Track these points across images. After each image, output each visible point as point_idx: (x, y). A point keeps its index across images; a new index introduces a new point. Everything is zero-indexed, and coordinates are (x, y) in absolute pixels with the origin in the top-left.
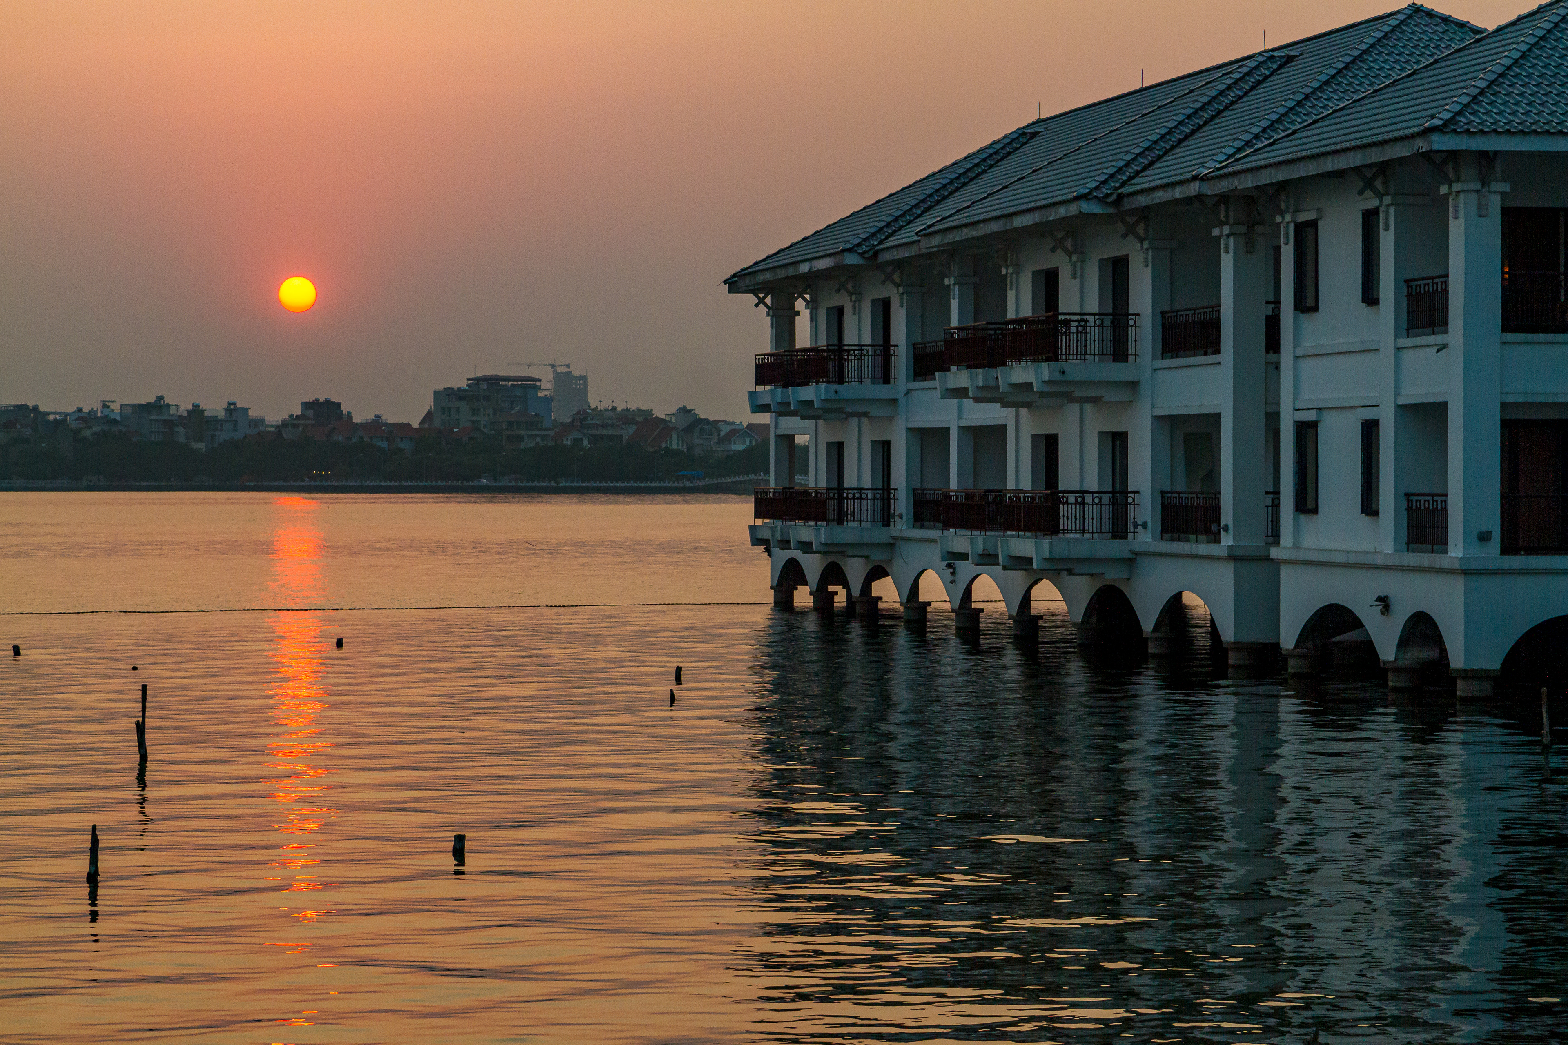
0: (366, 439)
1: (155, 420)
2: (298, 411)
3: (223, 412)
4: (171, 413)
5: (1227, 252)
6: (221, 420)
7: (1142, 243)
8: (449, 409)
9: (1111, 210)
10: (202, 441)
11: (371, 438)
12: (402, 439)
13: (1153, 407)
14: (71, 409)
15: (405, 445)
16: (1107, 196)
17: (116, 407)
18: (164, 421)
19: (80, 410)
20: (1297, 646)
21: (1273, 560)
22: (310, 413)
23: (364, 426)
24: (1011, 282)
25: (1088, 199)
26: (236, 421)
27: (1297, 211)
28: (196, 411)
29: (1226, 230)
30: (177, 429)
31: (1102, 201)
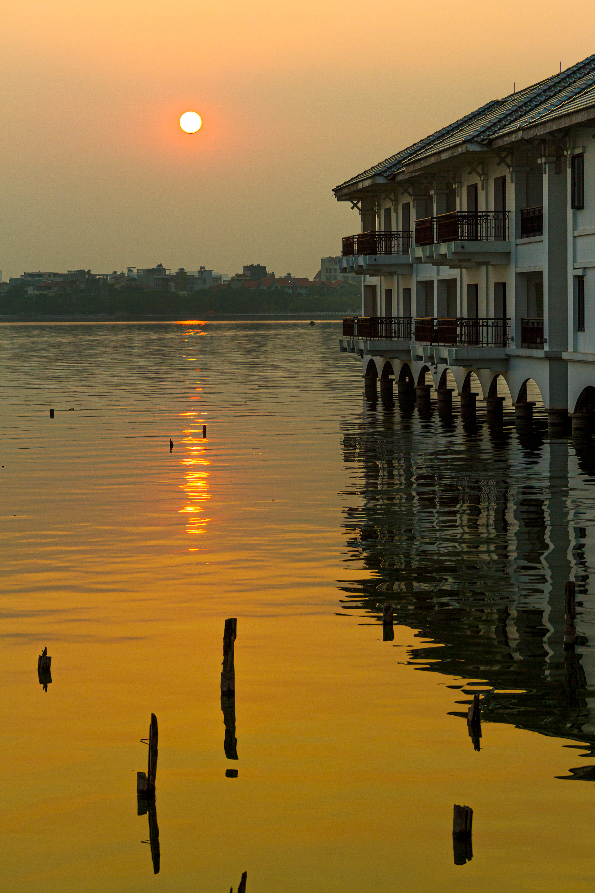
0: (279, 288)
1: (157, 278)
2: (241, 272)
3: (197, 274)
4: (167, 274)
5: (545, 173)
6: (197, 278)
7: (509, 168)
8: (331, 269)
9: (485, 149)
10: (186, 291)
11: (282, 287)
12: (300, 288)
13: (516, 267)
14: (110, 272)
15: (303, 291)
16: (483, 140)
17: (135, 271)
18: (163, 278)
19: (115, 273)
20: (574, 413)
21: (564, 359)
22: (248, 273)
23: (280, 280)
24: (458, 193)
25: (471, 143)
26: (205, 278)
27: (575, 147)
28: (182, 272)
29: (543, 160)
30: (169, 283)
31: (479, 143)
